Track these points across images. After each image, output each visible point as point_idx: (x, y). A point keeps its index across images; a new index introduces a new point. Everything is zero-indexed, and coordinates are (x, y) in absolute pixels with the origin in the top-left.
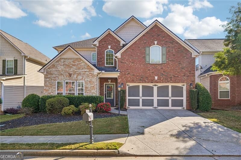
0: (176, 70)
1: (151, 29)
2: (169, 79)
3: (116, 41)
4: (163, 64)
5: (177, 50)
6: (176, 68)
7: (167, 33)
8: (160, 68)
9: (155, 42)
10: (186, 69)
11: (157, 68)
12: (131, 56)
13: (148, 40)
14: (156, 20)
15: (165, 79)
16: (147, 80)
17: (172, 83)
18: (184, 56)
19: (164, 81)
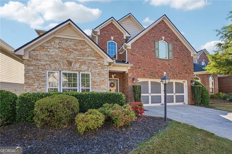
0: (180, 67)
1: (159, 23)
2: (175, 75)
3: (119, 32)
4: (170, 60)
5: (180, 48)
6: (180, 66)
7: (172, 31)
8: (168, 64)
9: (163, 37)
10: (187, 67)
11: (165, 63)
12: (141, 49)
13: (157, 34)
14: (165, 15)
15: (172, 75)
16: (157, 75)
17: (177, 79)
18: (185, 54)
19: (171, 77)
